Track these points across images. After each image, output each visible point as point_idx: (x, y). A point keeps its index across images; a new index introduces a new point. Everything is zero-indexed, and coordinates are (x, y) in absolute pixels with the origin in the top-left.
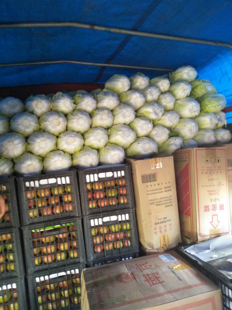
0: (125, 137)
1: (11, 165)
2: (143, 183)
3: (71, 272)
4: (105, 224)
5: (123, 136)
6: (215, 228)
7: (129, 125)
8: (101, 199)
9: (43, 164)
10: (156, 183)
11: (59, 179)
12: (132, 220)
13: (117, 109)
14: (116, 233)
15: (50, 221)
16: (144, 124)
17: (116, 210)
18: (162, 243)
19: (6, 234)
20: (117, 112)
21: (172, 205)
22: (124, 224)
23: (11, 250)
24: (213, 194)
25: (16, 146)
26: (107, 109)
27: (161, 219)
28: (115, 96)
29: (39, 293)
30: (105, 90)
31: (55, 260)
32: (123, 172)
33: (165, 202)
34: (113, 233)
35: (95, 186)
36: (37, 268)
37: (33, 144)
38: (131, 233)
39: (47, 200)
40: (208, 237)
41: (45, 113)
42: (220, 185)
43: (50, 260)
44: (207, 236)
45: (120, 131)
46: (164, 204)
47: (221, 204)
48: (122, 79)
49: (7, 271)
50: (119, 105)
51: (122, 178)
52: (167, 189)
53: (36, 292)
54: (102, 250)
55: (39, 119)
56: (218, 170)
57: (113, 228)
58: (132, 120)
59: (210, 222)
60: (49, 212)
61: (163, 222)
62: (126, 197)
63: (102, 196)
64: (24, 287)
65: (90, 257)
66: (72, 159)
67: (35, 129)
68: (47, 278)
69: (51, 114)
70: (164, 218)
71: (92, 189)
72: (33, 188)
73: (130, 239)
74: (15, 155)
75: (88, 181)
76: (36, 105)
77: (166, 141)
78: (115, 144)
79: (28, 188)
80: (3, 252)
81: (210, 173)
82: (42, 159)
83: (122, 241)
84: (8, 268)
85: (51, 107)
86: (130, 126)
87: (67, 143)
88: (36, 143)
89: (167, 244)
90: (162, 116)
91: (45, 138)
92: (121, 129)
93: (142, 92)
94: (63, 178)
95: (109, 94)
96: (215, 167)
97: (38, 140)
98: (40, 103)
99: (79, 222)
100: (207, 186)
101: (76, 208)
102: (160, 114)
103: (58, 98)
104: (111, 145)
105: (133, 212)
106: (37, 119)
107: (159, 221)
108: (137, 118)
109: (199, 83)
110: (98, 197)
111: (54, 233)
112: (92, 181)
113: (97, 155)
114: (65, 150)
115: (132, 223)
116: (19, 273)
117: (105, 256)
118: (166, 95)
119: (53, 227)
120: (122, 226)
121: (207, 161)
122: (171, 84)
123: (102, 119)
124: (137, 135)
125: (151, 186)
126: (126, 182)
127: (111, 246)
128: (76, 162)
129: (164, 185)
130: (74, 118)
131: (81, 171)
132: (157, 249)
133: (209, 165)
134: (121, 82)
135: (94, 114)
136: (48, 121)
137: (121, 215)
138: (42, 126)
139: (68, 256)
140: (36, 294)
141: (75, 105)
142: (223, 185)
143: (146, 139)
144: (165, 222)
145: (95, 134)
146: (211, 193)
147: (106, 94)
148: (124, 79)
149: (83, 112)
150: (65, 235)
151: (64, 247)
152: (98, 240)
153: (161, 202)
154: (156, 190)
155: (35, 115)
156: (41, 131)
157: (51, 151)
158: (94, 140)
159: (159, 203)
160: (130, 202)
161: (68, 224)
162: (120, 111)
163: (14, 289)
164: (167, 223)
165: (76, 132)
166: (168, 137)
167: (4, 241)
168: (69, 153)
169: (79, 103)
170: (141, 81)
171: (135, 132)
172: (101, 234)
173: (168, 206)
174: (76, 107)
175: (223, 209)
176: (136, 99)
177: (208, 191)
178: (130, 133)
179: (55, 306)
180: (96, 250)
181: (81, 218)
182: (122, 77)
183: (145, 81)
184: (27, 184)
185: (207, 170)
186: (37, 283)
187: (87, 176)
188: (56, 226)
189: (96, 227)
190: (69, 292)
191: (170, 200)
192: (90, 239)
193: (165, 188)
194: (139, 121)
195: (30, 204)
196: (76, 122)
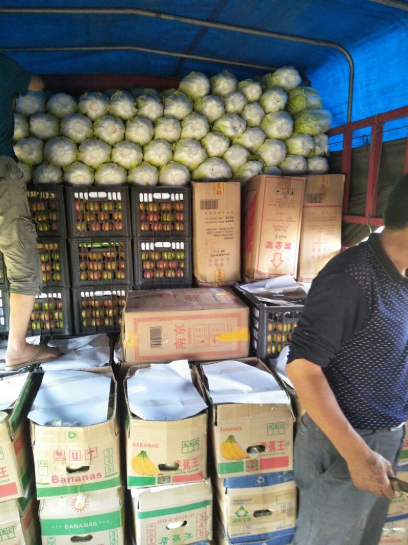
0: (191, 155)
1: (61, 174)
2: (201, 209)
3: (117, 293)
4: (157, 250)
5: (189, 153)
6: (276, 267)
7: (200, 141)
8: (155, 222)
9: (94, 176)
10: (217, 211)
11: (109, 194)
12: (187, 249)
13: (187, 118)
14: (168, 261)
15: (98, 237)
16: (217, 141)
17: (169, 236)
18: (217, 278)
19: (53, 243)
20: (186, 123)
21: (232, 238)
22: (178, 253)
23: (58, 260)
24: (279, 230)
25: (67, 152)
26: (174, 118)
27: (218, 251)
28: (186, 102)
29: (83, 308)
30: (177, 92)
31: (101, 278)
32: (182, 195)
33: (224, 233)
34: (165, 260)
35: (149, 208)
36: (83, 283)
37: (84, 152)
38: (185, 264)
39: (97, 215)
40: (267, 276)
41: (101, 116)
42: (290, 221)
43: (96, 277)
44: (265, 274)
45: (186, 146)
46: (223, 235)
47: (288, 243)
48: (198, 79)
49: (53, 280)
50: (191, 114)
51: (180, 202)
52: (229, 219)
53: (81, 307)
54: (152, 276)
55: (93, 123)
56: (291, 203)
57: (165, 256)
58: (204, 135)
59: (271, 261)
60: (98, 228)
61: (220, 255)
62: (184, 224)
63: (156, 219)
64: (69, 298)
65: (138, 281)
66: (128, 175)
67: (88, 135)
68: (92, 294)
69: (107, 119)
70: (222, 251)
71: (146, 211)
72: (81, 200)
73: (183, 270)
74: (64, 162)
75: (141, 200)
76: (91, 106)
77: (243, 165)
78: (179, 162)
79: (76, 199)
80: (50, 261)
81: (280, 206)
82: (94, 171)
83: (175, 271)
84: (54, 278)
85: (108, 110)
86: (200, 143)
87: (122, 155)
88: (87, 151)
89: (223, 280)
90: (243, 133)
91: (98, 146)
92: (188, 145)
93: (222, 99)
94: (114, 194)
96: (287, 200)
97: (90, 148)
98: (94, 104)
99: (129, 243)
100: (273, 220)
101: (127, 228)
102: (240, 131)
103: (117, 100)
104: (173, 163)
105: (189, 241)
106: (91, 123)
107: (216, 253)
108: (210, 133)
109: (300, 93)
110: (151, 219)
111: (101, 250)
112: (146, 200)
113: (155, 173)
114: (120, 164)
115: (187, 252)
116: (65, 284)
117: (154, 283)
118: (252, 106)
119: (101, 245)
120: (175, 254)
121: (278, 191)
122: (264, 91)
123: (166, 130)
124: (207, 154)
125: (211, 213)
126: (184, 208)
127: (162, 274)
128: (131, 178)
129: (226, 215)
130: (133, 126)
131: (134, 188)
132: (211, 283)
133: (280, 196)
134: (196, 84)
135: (158, 123)
136: (103, 127)
137: (176, 242)
138: (96, 133)
139: (114, 277)
140: (81, 308)
141: (136, 110)
142: (295, 222)
143: (217, 160)
144: (222, 255)
145: (155, 147)
146: (277, 228)
147: (175, 98)
148: (200, 79)
149: (144, 119)
150: (113, 254)
151: (111, 266)
152: (148, 266)
153: (220, 232)
154: (216, 219)
155: (88, 118)
156: (94, 139)
157: (104, 163)
158: (153, 154)
159: (217, 234)
160: (187, 230)
161: (117, 243)
162: (190, 121)
163: (59, 299)
164: (225, 257)
165: (134, 143)
166: (245, 160)
167: (51, 251)
168: (124, 167)
169: (142, 107)
170: (224, 84)
171: (204, 150)
172: (151, 259)
173: (228, 238)
174: (138, 112)
175: (289, 249)
176: (212, 108)
177: (274, 226)
178: (198, 150)
179: (98, 323)
180: (145, 276)
181: (131, 238)
182: (199, 77)
183: (229, 84)
184: (76, 195)
185: (276, 202)
186: (82, 298)
187: (141, 195)
188: (104, 243)
189: (146, 251)
190: (113, 313)
191: (231, 231)
192: (140, 263)
193: (226, 218)
194: (211, 136)
195: (78, 218)
196: (135, 131)
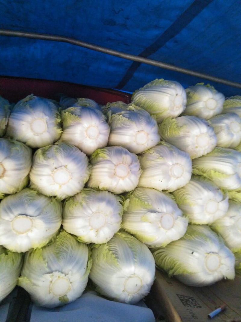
5: (160, 225)
13: (154, 154)
26: (129, 150)
30: (132, 107)
45: (154, 212)
92: (156, 207)
95: (141, 117)
108: (194, 182)
123: (113, 175)
130: (46, 166)
134: (169, 95)
135: (99, 159)
141: (59, 131)
147: (133, 116)
162: (160, 161)
170: (208, 101)
174: (61, 135)
176: (199, 138)
178: (176, 219)
183: (216, 101)
194: (200, 190)
